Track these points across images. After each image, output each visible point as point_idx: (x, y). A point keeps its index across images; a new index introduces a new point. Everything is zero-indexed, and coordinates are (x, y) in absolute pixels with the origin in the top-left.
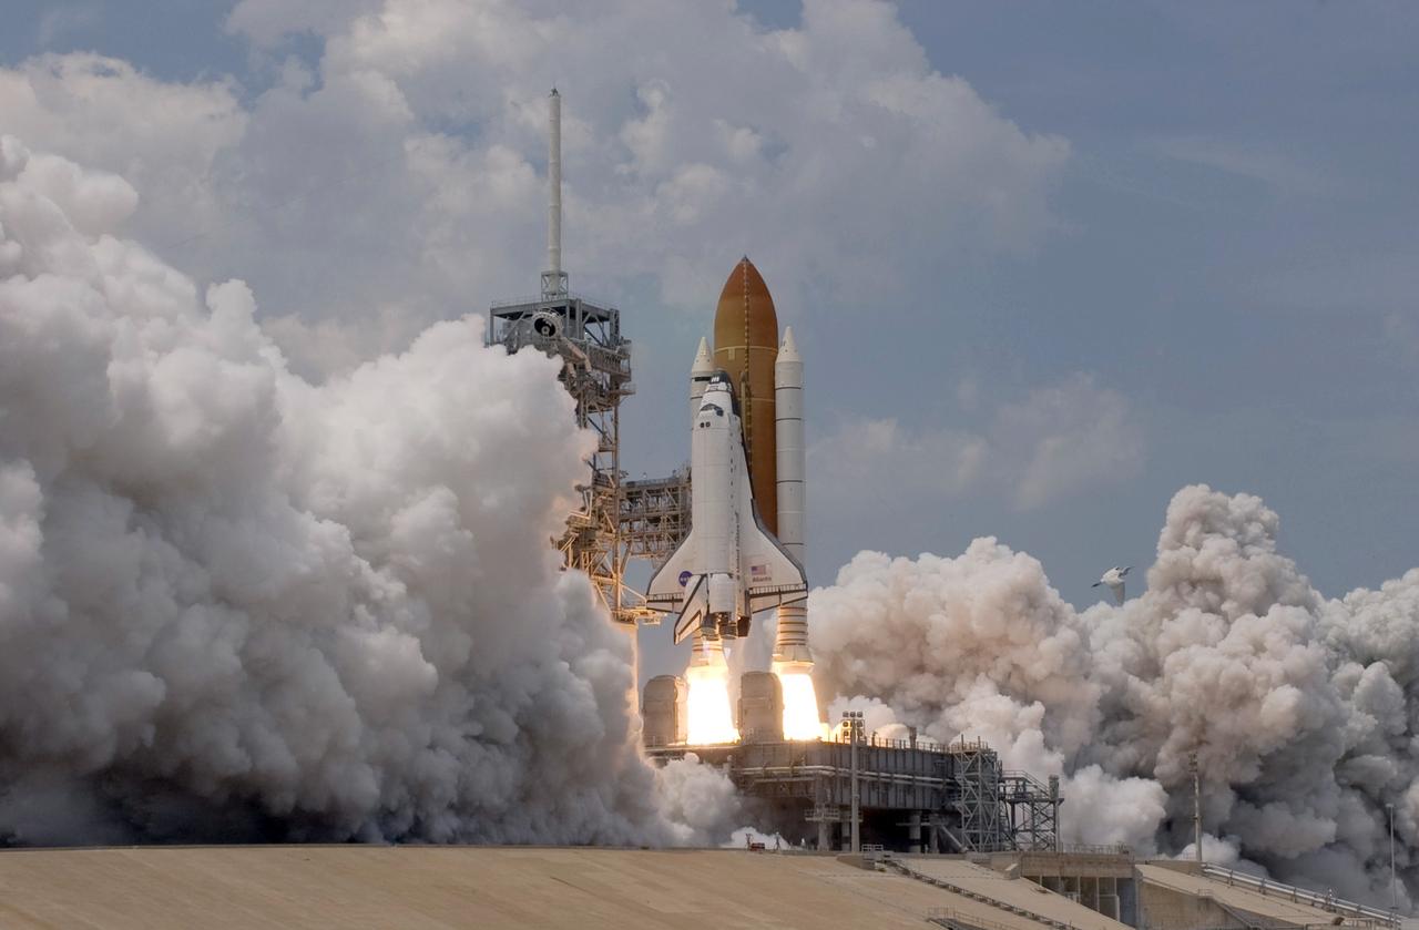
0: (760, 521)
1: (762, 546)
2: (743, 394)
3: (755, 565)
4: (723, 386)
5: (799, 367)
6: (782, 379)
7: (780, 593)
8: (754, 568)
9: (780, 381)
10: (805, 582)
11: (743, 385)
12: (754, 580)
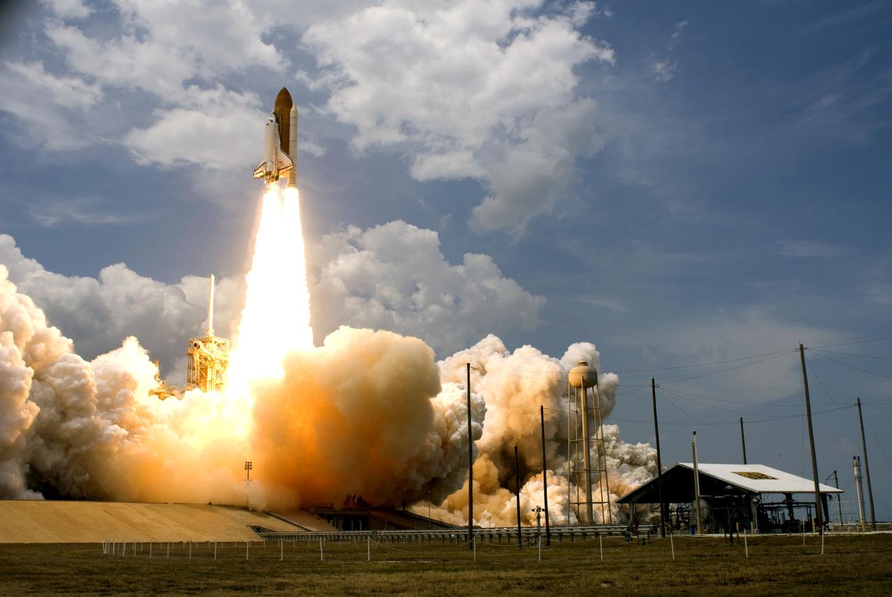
0: (283, 150)
1: (283, 156)
2: (281, 119)
3: (281, 160)
4: (274, 116)
5: (296, 112)
6: (292, 115)
7: (286, 168)
8: (280, 162)
10: (293, 163)
11: (281, 116)
12: (280, 166)
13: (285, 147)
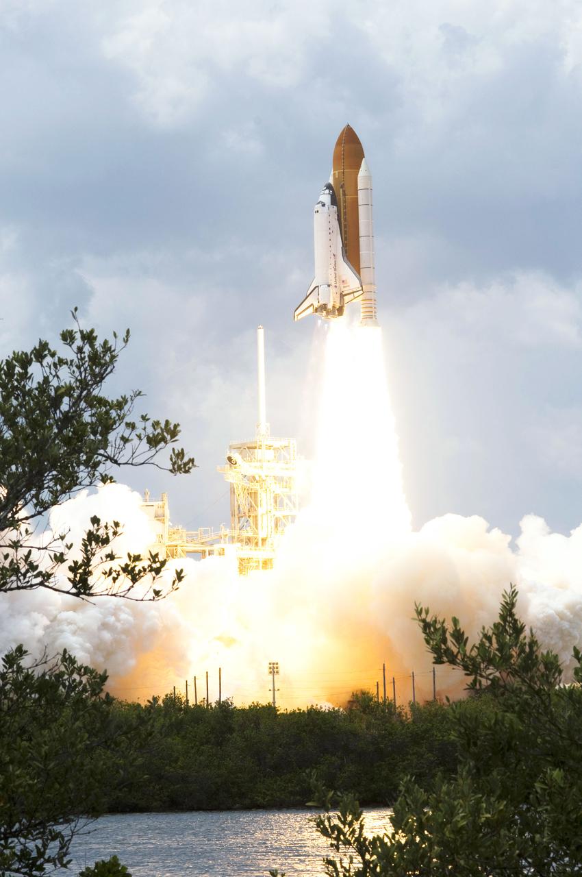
0: (345, 258)
1: (346, 271)
2: (341, 195)
3: (344, 279)
4: (327, 191)
5: (369, 178)
7: (353, 292)
8: (343, 281)
9: (360, 186)
10: (362, 286)
11: (341, 190)
12: (344, 287)
13: (351, 251)
